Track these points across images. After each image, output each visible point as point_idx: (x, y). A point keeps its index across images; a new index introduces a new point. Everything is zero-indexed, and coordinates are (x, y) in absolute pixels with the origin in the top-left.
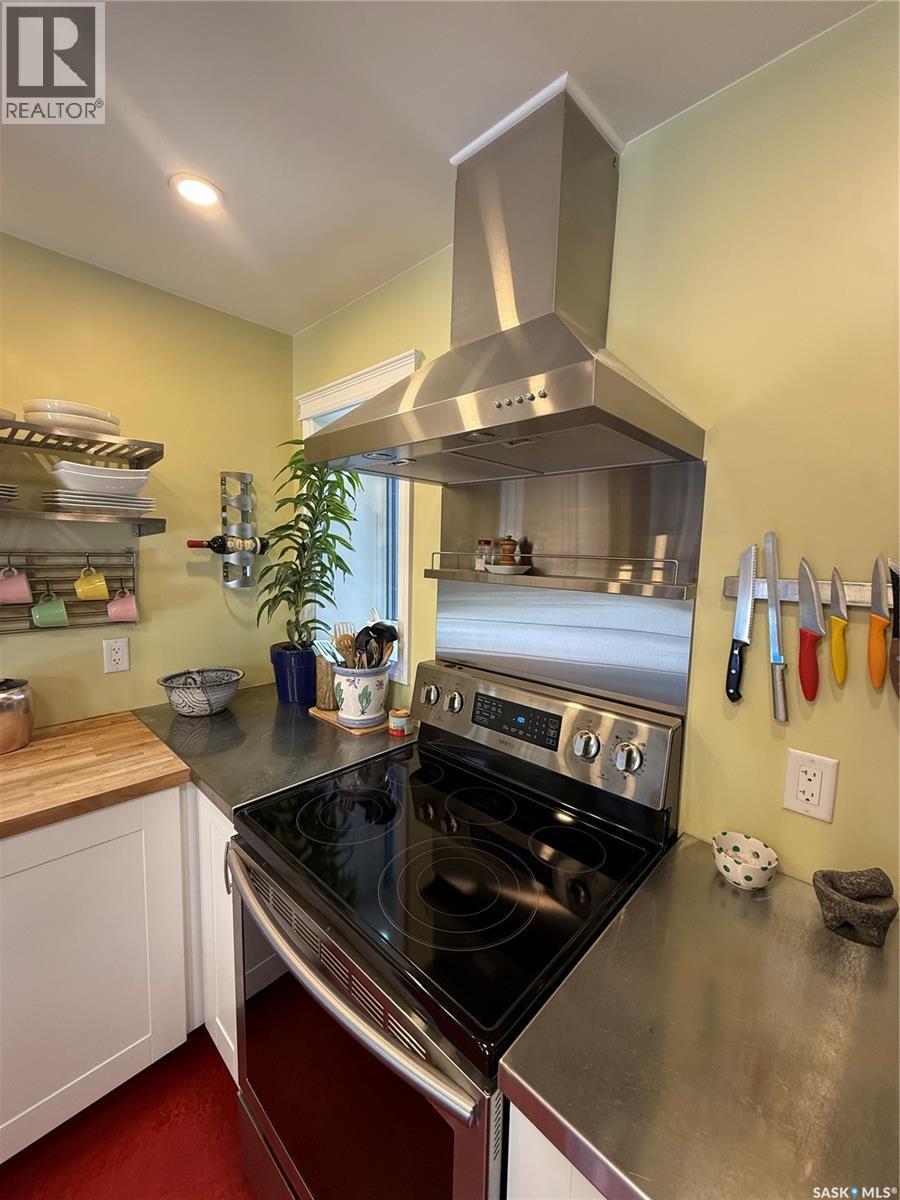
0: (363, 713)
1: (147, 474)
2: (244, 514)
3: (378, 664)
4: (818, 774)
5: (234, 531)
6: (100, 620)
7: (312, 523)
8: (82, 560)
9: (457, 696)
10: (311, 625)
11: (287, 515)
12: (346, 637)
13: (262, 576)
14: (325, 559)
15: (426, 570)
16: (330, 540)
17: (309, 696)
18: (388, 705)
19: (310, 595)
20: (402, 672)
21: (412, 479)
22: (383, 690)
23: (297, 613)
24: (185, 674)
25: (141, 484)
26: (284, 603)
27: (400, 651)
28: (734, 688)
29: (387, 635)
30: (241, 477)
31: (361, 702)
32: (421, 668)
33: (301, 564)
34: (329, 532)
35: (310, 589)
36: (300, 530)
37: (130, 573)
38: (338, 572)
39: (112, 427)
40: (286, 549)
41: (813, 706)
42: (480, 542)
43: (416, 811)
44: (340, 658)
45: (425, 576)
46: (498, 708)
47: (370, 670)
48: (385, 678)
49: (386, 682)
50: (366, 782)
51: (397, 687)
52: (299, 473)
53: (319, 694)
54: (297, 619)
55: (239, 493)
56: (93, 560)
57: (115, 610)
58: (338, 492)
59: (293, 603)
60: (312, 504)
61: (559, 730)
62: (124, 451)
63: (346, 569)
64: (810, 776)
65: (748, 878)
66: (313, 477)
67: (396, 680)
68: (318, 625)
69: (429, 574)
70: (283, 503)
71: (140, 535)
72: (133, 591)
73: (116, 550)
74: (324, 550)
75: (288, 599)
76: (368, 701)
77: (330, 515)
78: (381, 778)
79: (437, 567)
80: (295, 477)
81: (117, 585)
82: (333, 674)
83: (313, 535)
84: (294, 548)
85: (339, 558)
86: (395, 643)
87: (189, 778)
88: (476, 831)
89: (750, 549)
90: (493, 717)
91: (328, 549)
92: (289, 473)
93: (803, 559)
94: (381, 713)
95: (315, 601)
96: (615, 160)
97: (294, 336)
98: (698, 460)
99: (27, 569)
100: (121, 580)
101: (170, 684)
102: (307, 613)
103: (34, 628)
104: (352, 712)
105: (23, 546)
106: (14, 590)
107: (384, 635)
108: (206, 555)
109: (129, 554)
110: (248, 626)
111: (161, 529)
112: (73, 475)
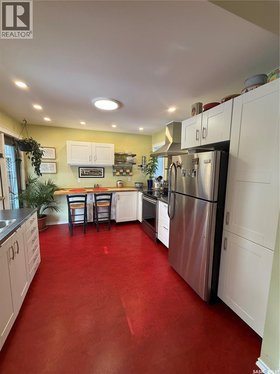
2: (145, 162)
5: (143, 164)
6: (128, 175)
9: (167, 183)
10: (152, 177)
11: (150, 162)
12: (156, 177)
13: (147, 170)
14: (155, 168)
15: (166, 169)
25: (134, 159)
30: (145, 157)
32: (164, 181)
34: (155, 164)
35: (153, 172)
36: (152, 164)
38: (156, 170)
47: (159, 182)
48: (161, 183)
53: (153, 185)
55: (144, 159)
57: (130, 174)
58: (156, 159)
59: (150, 174)
60: (153, 160)
70: (149, 160)
71: (133, 165)
72: (132, 172)
73: (130, 167)
76: (158, 186)
80: (151, 157)
82: (154, 182)
85: (157, 168)
87: (138, 191)
91: (155, 166)
94: (160, 187)
99: (123, 169)
100: (131, 170)
101: (136, 183)
102: (152, 175)
103: (123, 175)
104: (156, 187)
105: (122, 166)
106: (122, 171)
107: (161, 177)
108: (140, 167)
109: (132, 167)
110: (145, 177)
111: (136, 164)
112: (128, 159)
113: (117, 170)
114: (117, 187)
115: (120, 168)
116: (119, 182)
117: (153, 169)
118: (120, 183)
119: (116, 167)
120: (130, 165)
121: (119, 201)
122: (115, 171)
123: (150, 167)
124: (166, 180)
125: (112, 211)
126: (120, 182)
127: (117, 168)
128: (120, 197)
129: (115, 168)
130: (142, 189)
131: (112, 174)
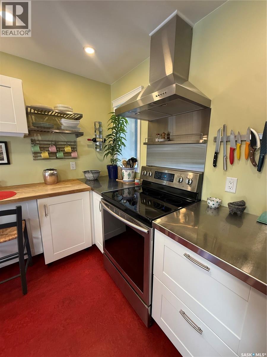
0: (129, 179)
1: (79, 121)
2: (100, 132)
3: (132, 167)
4: (233, 182)
5: (98, 137)
6: (70, 157)
7: (116, 134)
8: (66, 143)
9: (151, 172)
10: (116, 160)
11: (110, 132)
12: (125, 161)
13: (105, 148)
14: (119, 143)
15: (144, 143)
16: (120, 138)
17: (116, 177)
18: (135, 177)
19: (116, 153)
20: (138, 170)
21: (141, 119)
22: (134, 174)
23: (113, 157)
24: (87, 171)
25: (78, 124)
26: (110, 154)
27: (138, 165)
28: (215, 164)
29: (135, 160)
30: (100, 123)
31: (128, 176)
32: (143, 167)
33: (114, 144)
34: (120, 136)
35: (116, 151)
36: (113, 136)
37: (75, 147)
38: (123, 146)
39: (71, 110)
40: (110, 141)
41: (232, 166)
42: (157, 134)
43: (141, 201)
44: (124, 167)
45: (144, 144)
46: (160, 174)
47: (130, 168)
48: (134, 171)
49: (134, 172)
50: (129, 195)
51: (137, 174)
52: (113, 121)
53: (118, 176)
54: (113, 158)
55: (99, 127)
56: (68, 143)
57: (73, 155)
58: (123, 126)
59: (112, 154)
60: (116, 129)
61: (174, 177)
62: (73, 117)
63: (125, 146)
64: (231, 183)
65: (213, 204)
66: (116, 122)
67: (137, 172)
68: (118, 160)
69: (145, 144)
70: (109, 129)
71: (77, 138)
72: (76, 151)
73: (72, 141)
74: (120, 141)
75: (111, 153)
76: (130, 176)
77: (121, 132)
78: (133, 195)
79: (147, 142)
80: (112, 122)
81: (73, 149)
82: (122, 169)
83: (117, 137)
84: (112, 141)
85: (123, 143)
86: (137, 162)
87: (91, 189)
88: (155, 203)
89: (220, 129)
90: (159, 176)
91: (120, 140)
92: (111, 121)
93: (232, 130)
94: (133, 179)
95: (117, 154)
96: (192, 29)
97: (111, 85)
98: (209, 108)
99: (55, 145)
100: (74, 148)
101: (85, 172)
102: (115, 157)
103: (57, 158)
104: (126, 178)
105: (54, 139)
106: (53, 149)
107: (134, 160)
108: (91, 143)
109: (75, 142)
110: (101, 161)
111: (83, 135)
112: (64, 122)
113: (44, 148)
114: (46, 183)
115: (50, 143)
116: (48, 174)
117: (115, 146)
118: (51, 175)
119: (38, 140)
120: (72, 138)
121: (48, 217)
122: (37, 149)
123: (109, 142)
124: (145, 165)
125: (35, 238)
126: (52, 172)
127: (41, 142)
128: (51, 208)
129: (38, 142)
130: (99, 182)
131: (31, 157)
